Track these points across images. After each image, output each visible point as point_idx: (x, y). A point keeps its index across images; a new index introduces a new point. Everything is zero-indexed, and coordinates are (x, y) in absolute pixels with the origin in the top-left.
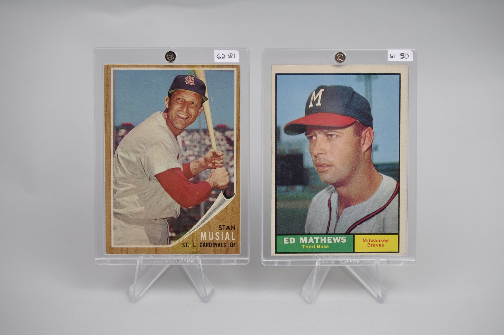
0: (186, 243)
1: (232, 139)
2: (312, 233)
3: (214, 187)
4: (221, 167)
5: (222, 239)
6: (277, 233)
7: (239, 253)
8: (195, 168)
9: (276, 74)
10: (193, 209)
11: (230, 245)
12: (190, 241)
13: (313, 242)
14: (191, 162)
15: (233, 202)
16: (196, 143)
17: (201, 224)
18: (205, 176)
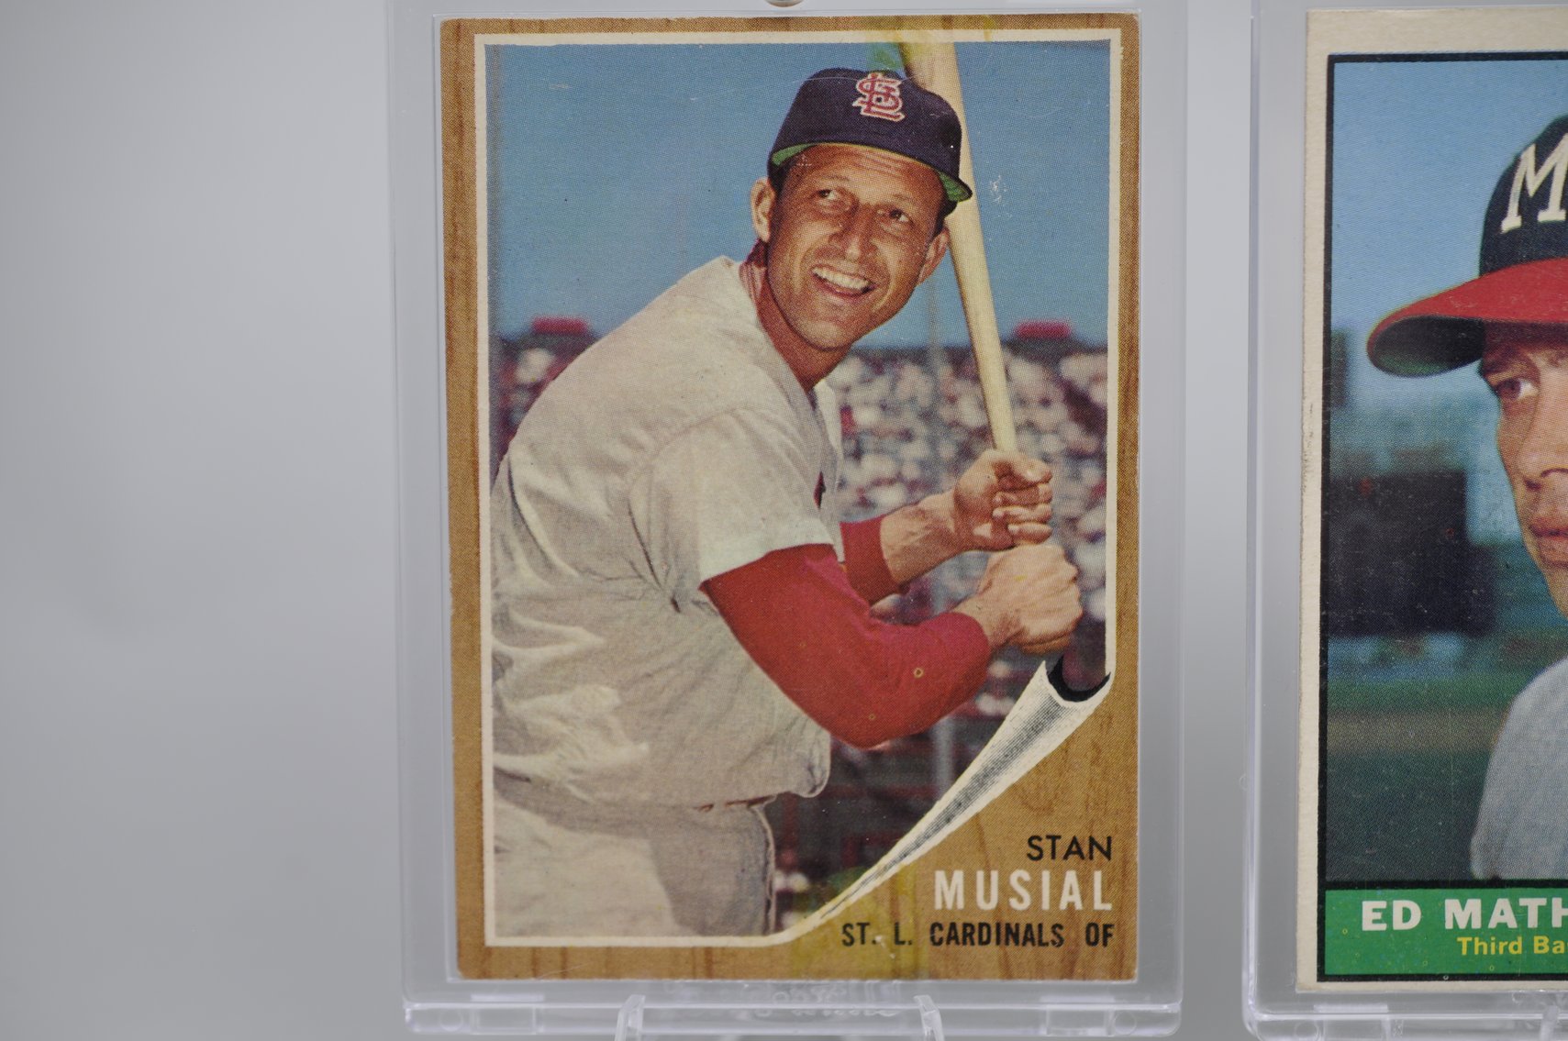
0: (863, 926)
1: (1096, 395)
2: (1506, 876)
3: (1002, 641)
4: (1039, 539)
5: (1046, 905)
6: (1328, 878)
7: (1129, 976)
8: (905, 544)
9: (1333, 60)
10: (894, 753)
11: (1083, 936)
12: (884, 913)
13: (1512, 924)
14: (883, 516)
15: (1102, 719)
16: (909, 419)
17: (937, 827)
18: (960, 588)
